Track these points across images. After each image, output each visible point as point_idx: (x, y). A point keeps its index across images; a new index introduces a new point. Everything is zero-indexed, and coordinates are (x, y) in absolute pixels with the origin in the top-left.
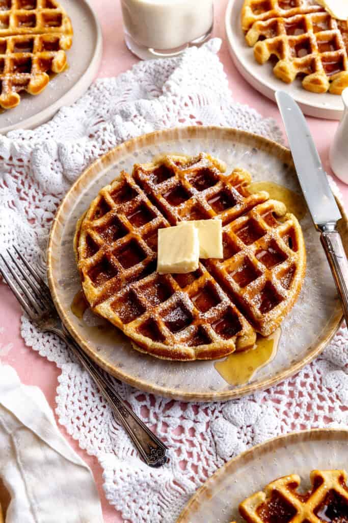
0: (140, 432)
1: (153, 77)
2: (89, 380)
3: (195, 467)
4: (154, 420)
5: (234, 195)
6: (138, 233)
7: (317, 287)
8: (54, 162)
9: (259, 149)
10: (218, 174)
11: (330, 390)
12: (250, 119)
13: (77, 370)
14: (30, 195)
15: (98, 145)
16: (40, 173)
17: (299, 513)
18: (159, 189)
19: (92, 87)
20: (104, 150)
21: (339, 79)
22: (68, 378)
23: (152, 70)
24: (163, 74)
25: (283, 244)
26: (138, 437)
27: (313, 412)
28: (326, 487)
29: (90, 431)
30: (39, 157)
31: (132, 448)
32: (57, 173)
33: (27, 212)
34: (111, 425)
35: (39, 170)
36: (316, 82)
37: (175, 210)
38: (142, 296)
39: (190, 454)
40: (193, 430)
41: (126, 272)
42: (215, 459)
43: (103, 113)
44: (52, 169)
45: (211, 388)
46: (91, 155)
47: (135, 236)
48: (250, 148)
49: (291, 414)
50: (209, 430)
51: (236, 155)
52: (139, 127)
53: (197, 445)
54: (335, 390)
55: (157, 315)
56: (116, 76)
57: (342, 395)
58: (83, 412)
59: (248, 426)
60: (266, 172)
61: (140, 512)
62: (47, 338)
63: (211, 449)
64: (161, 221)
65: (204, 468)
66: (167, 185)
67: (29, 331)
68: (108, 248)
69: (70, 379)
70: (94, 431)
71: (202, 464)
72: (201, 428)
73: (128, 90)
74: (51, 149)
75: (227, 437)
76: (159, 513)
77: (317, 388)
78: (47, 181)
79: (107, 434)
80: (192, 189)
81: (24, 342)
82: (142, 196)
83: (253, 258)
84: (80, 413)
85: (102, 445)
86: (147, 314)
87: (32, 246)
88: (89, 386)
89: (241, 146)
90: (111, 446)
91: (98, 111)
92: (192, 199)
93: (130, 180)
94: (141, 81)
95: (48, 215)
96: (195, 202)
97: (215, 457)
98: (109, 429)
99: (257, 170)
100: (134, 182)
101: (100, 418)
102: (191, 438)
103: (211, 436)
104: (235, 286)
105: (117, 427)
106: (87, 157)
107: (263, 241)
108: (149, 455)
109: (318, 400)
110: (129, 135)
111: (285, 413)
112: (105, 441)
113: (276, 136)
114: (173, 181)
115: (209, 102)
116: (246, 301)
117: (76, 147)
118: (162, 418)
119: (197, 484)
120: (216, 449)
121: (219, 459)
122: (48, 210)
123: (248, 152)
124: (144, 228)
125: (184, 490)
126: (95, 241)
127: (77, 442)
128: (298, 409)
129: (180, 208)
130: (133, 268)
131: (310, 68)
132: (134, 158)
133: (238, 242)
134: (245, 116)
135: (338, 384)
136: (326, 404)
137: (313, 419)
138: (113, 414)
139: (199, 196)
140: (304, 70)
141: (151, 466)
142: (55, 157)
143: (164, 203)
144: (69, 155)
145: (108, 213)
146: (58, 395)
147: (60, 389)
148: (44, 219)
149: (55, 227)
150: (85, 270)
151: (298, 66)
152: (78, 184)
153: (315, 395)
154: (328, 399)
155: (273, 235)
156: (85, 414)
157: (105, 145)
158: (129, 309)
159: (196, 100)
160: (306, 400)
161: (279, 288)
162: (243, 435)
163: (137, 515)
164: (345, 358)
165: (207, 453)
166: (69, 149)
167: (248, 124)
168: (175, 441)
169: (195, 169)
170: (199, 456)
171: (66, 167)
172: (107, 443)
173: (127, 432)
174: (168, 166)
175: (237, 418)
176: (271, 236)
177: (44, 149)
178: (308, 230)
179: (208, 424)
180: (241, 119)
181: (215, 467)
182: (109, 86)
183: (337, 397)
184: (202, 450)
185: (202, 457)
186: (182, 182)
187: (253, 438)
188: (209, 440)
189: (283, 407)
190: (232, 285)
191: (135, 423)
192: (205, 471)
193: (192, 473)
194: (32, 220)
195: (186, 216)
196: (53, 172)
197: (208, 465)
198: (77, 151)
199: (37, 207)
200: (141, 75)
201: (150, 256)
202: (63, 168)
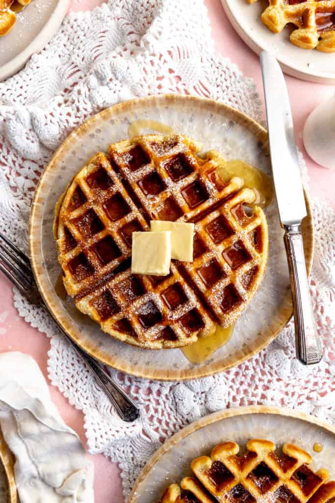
0: (117, 395)
1: (131, 14)
2: (74, 352)
3: (160, 421)
4: (128, 383)
5: (208, 189)
6: (113, 229)
7: (273, 275)
8: (28, 131)
9: (237, 122)
10: (194, 163)
11: (271, 368)
12: (230, 77)
13: (64, 344)
14: (10, 160)
15: (73, 113)
16: (16, 143)
17: (235, 479)
18: (134, 178)
19: (65, 23)
20: (79, 117)
21: (330, 39)
22: (56, 352)
23: (130, 6)
24: (141, 13)
25: (249, 245)
26: (116, 399)
27: (255, 383)
28: (258, 461)
29: (77, 391)
30: (12, 128)
31: (110, 405)
32: (33, 142)
33: (8, 179)
34: (93, 386)
35: (14, 140)
36: (305, 40)
37: (149, 204)
38: (117, 296)
39: (156, 411)
40: (159, 393)
41: (102, 271)
42: (175, 415)
43: (78, 61)
44: (27, 138)
45: (175, 365)
46: (66, 124)
47: (110, 233)
48: (227, 120)
49: (237, 383)
50: (171, 392)
51: (212, 128)
52: (115, 92)
53: (162, 403)
54: (275, 368)
55: (130, 315)
56: (92, 10)
57: (280, 373)
58: (71, 375)
59: (202, 393)
60: (241, 149)
61: (117, 452)
62: (36, 310)
63: (172, 407)
64: (135, 216)
65: (166, 421)
66: (142, 174)
67: (21, 303)
68: (85, 245)
69: (58, 352)
70: (81, 391)
71: (164, 419)
72: (166, 391)
73: (104, 32)
74: (24, 120)
75: (185, 401)
76: (131, 452)
77: (260, 364)
78: (24, 151)
79: (91, 393)
80: (167, 180)
81: (18, 313)
82: (118, 187)
83: (220, 259)
84: (69, 377)
85: (87, 402)
86: (121, 314)
87: (16, 221)
88: (75, 356)
89: (219, 117)
90: (94, 403)
91: (73, 59)
92: (166, 192)
93: (106, 164)
94: (118, 19)
95: (29, 184)
96: (169, 195)
97: (175, 413)
98: (92, 389)
99: (232, 146)
100: (110, 166)
101: (85, 380)
102: (158, 398)
103: (173, 397)
104: (202, 287)
105: (99, 388)
106: (63, 127)
107: (231, 242)
108: (124, 412)
109: (260, 374)
110: (104, 102)
111: (233, 381)
112: (90, 398)
113: (255, 105)
114: (148, 169)
115: (190, 55)
116: (210, 303)
117: (50, 117)
118: (135, 383)
119: (160, 435)
120: (176, 408)
121: (178, 415)
122: (29, 177)
123: (225, 125)
124: (119, 224)
125: (150, 438)
126: (73, 235)
127: (67, 400)
128: (243, 379)
129: (155, 202)
130: (108, 265)
131: (301, 18)
132: (111, 126)
133: (208, 243)
134: (225, 72)
135: (278, 364)
136: (266, 378)
137: (254, 387)
138: (95, 378)
139: (174, 189)
140: (294, 21)
141: (126, 421)
142: (30, 127)
143: (139, 195)
144: (43, 127)
145: (84, 205)
146: (48, 366)
147: (50, 362)
148: (26, 189)
149: (34, 211)
150: (64, 265)
151: (289, 15)
152: (54, 163)
153: (258, 370)
154: (268, 374)
155: (241, 237)
156: (73, 376)
157: (80, 112)
158: (106, 301)
159: (175, 54)
160: (251, 372)
161: (241, 290)
162: (198, 398)
163: (115, 454)
164: (288, 342)
165: (169, 410)
166: (43, 121)
167: (228, 83)
168: (145, 400)
169: (171, 155)
170: (163, 411)
171: (41, 138)
172: (91, 400)
173: (106, 394)
174: (145, 149)
175: (195, 387)
176: (239, 237)
177: (16, 120)
178: (273, 217)
179: (171, 389)
180: (221, 76)
181: (175, 420)
182: (84, 25)
183: (276, 373)
184: (165, 407)
185: (165, 413)
186: (158, 169)
187: (205, 402)
188: (171, 400)
189: (231, 376)
190: (199, 286)
191: (113, 388)
192: (167, 424)
193: (157, 425)
194: (15, 189)
195: (160, 206)
196: (29, 141)
197: (169, 418)
198: (51, 122)
199: (18, 174)
200: (119, 12)
201: (125, 255)
202: (38, 137)
